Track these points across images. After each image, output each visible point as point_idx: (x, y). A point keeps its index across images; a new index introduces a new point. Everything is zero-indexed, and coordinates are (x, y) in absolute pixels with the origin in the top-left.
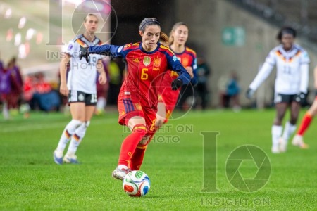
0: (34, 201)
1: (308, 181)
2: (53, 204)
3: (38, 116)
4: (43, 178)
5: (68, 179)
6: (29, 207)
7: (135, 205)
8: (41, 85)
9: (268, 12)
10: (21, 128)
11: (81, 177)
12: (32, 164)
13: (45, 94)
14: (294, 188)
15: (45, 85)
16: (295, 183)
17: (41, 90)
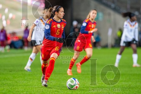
0: (12, 88)
1: (130, 79)
2: (20, 89)
3: (13, 51)
4: (15, 78)
5: (26, 78)
6: (9, 90)
7: (55, 89)
8: (15, 37)
9: (113, 6)
10: (6, 56)
11: (32, 77)
12: (11, 71)
13: (16, 42)
14: (124, 82)
15: (17, 38)
16: (124, 80)
17: (15, 39)
